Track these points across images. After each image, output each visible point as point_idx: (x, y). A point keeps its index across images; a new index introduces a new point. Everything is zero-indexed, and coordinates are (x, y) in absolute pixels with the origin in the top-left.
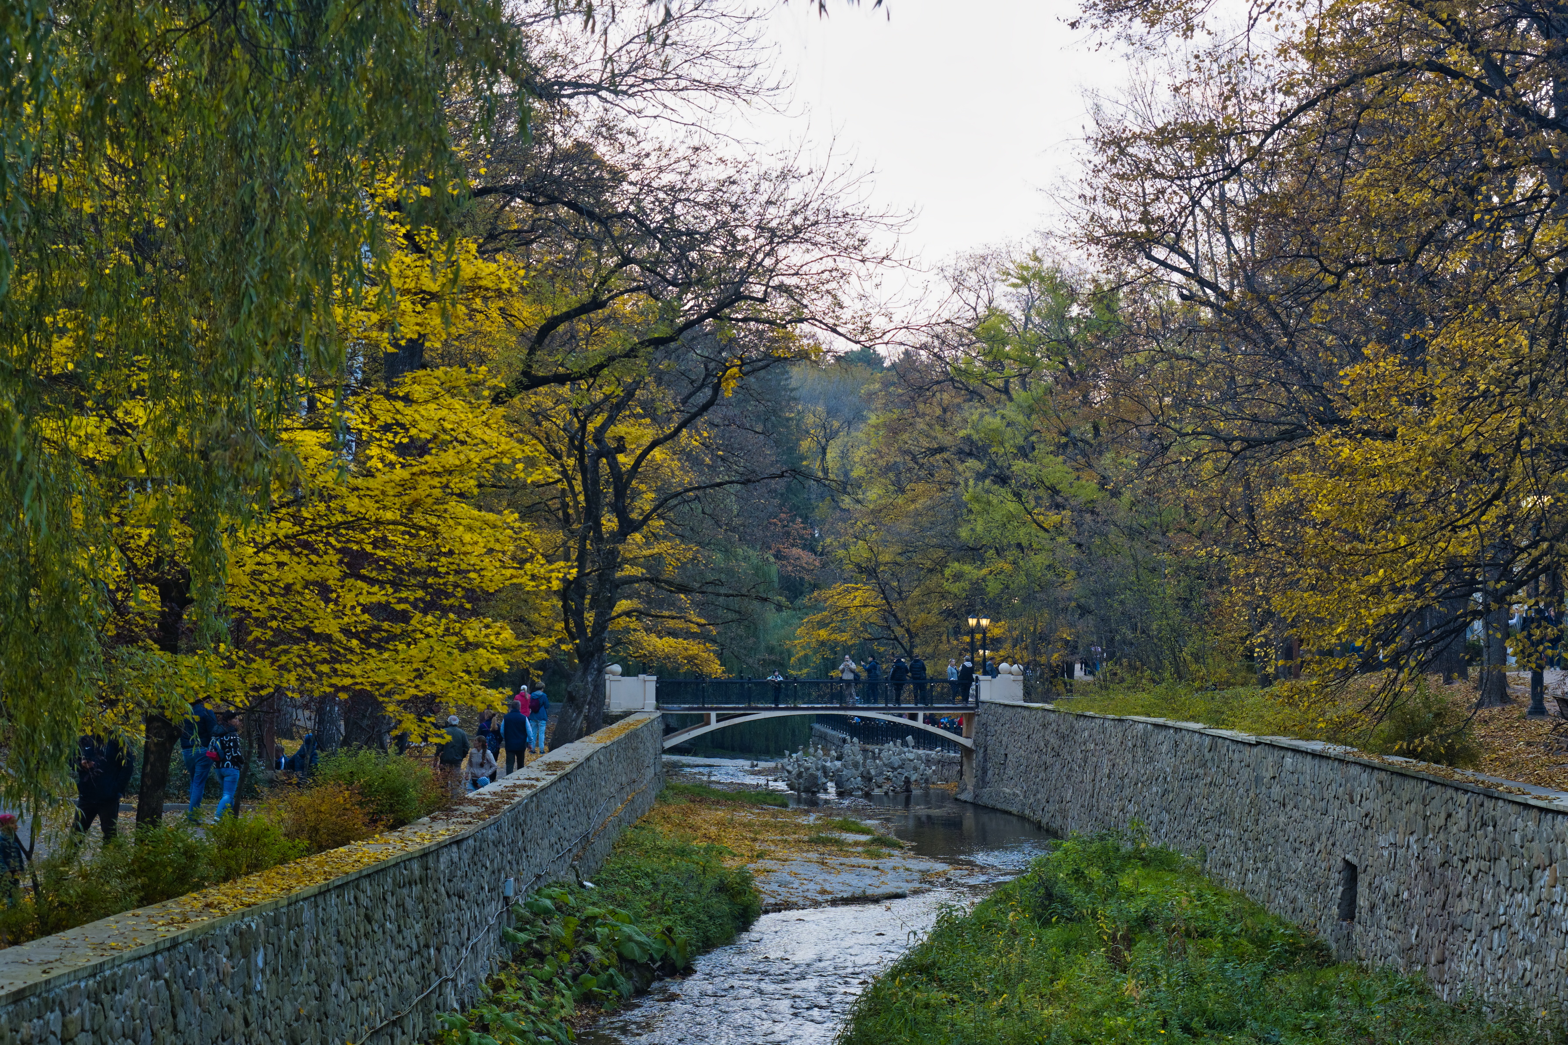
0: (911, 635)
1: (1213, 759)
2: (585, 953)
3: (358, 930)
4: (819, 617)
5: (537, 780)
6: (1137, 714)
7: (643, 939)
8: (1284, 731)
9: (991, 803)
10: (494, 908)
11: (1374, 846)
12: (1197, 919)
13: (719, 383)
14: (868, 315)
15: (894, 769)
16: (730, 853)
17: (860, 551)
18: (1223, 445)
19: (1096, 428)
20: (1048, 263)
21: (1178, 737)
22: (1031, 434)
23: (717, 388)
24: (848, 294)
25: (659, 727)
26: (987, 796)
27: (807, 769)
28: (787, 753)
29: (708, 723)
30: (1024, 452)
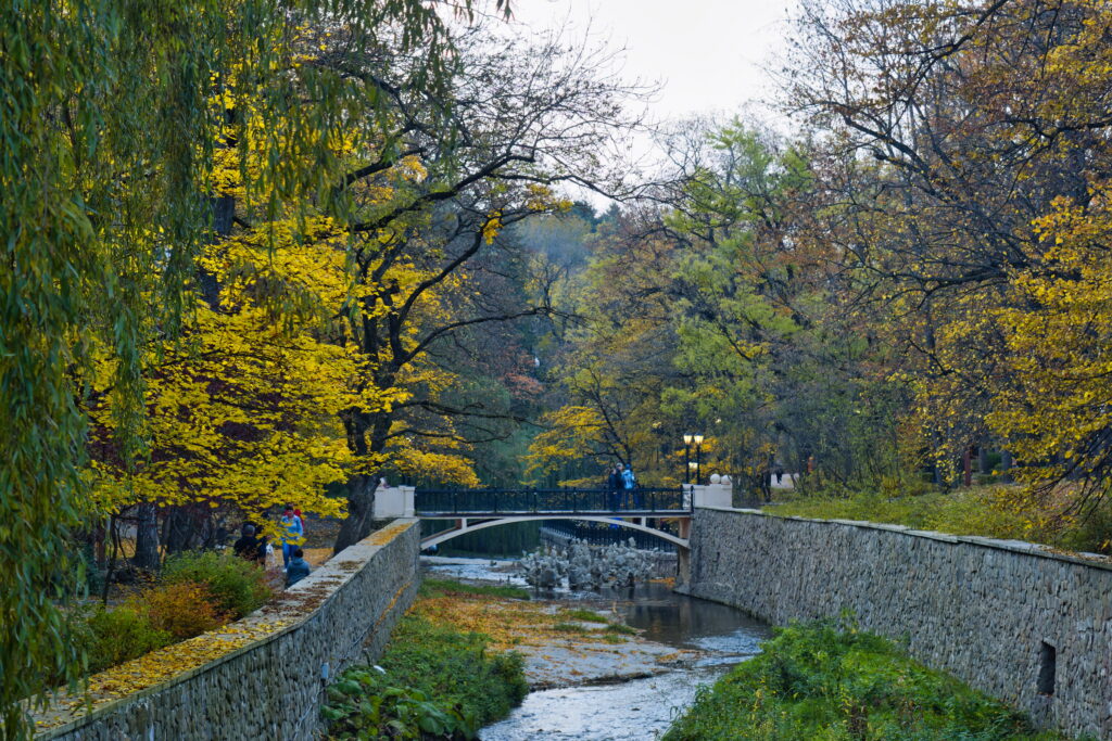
0: (629, 452)
1: (916, 556)
2: (391, 728)
3: (221, 709)
4: (548, 435)
5: (339, 577)
6: (841, 517)
7: (437, 714)
8: (981, 531)
9: (705, 595)
10: (316, 688)
11: (1072, 631)
12: (913, 695)
13: (482, 233)
14: (621, 173)
15: (619, 566)
16: (491, 640)
17: (584, 378)
18: (917, 285)
19: (790, 271)
20: (747, 128)
21: (882, 537)
22: (735, 276)
23: (479, 237)
24: (605, 153)
25: (417, 531)
26: (702, 589)
27: (544, 567)
28: (525, 553)
29: (459, 528)
30: (729, 293)
